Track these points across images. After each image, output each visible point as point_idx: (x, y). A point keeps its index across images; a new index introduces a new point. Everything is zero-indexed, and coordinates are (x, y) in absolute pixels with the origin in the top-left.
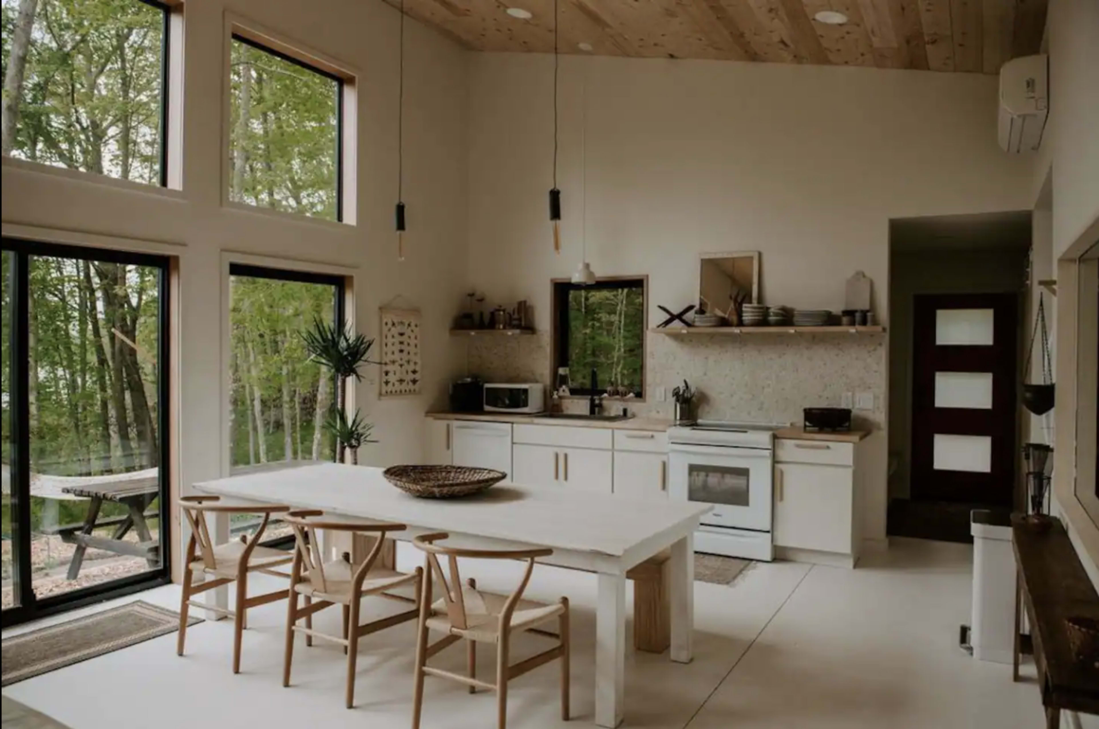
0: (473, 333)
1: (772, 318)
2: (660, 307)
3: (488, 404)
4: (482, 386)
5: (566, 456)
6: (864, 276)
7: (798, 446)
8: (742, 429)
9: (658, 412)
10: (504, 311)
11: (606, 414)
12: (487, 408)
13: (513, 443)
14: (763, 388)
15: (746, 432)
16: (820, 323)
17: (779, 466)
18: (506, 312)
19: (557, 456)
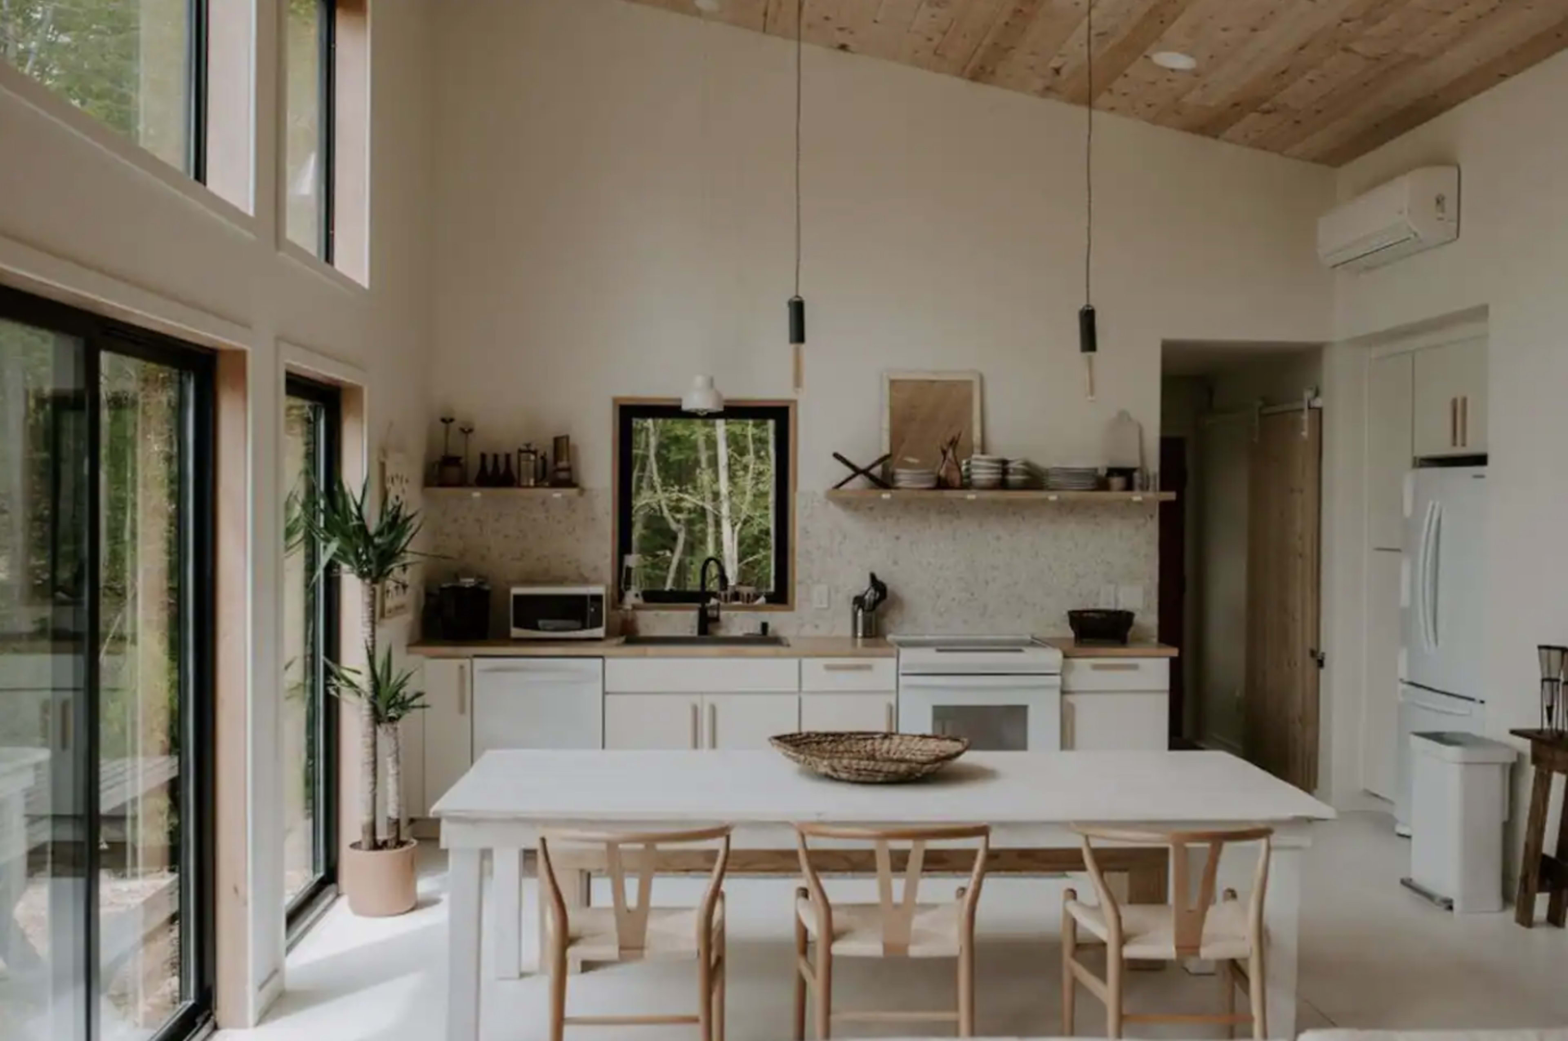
0: (477, 494)
1: (1012, 478)
2: (837, 456)
3: (518, 625)
4: (508, 592)
5: (713, 709)
6: (1130, 419)
7: (1096, 667)
8: (1015, 646)
9: (817, 627)
10: (535, 453)
11: (722, 633)
12: (516, 632)
13: (605, 693)
14: (987, 583)
15: (1020, 651)
16: (1091, 487)
17: (1070, 698)
18: (539, 456)
19: (695, 710)
